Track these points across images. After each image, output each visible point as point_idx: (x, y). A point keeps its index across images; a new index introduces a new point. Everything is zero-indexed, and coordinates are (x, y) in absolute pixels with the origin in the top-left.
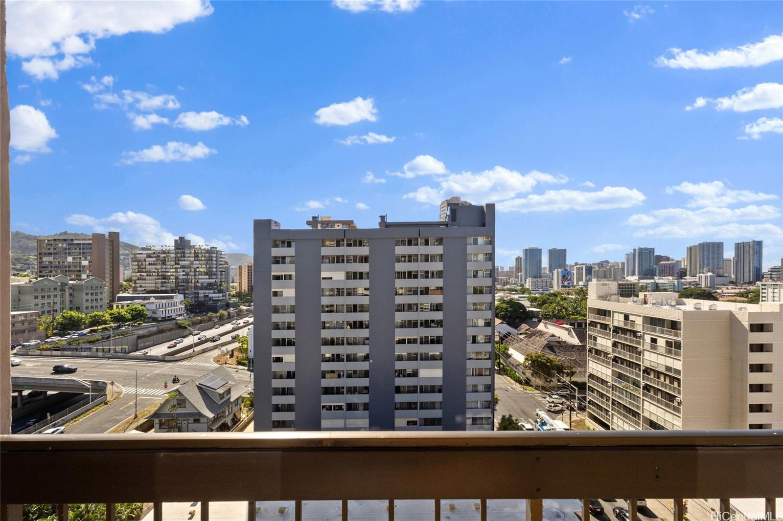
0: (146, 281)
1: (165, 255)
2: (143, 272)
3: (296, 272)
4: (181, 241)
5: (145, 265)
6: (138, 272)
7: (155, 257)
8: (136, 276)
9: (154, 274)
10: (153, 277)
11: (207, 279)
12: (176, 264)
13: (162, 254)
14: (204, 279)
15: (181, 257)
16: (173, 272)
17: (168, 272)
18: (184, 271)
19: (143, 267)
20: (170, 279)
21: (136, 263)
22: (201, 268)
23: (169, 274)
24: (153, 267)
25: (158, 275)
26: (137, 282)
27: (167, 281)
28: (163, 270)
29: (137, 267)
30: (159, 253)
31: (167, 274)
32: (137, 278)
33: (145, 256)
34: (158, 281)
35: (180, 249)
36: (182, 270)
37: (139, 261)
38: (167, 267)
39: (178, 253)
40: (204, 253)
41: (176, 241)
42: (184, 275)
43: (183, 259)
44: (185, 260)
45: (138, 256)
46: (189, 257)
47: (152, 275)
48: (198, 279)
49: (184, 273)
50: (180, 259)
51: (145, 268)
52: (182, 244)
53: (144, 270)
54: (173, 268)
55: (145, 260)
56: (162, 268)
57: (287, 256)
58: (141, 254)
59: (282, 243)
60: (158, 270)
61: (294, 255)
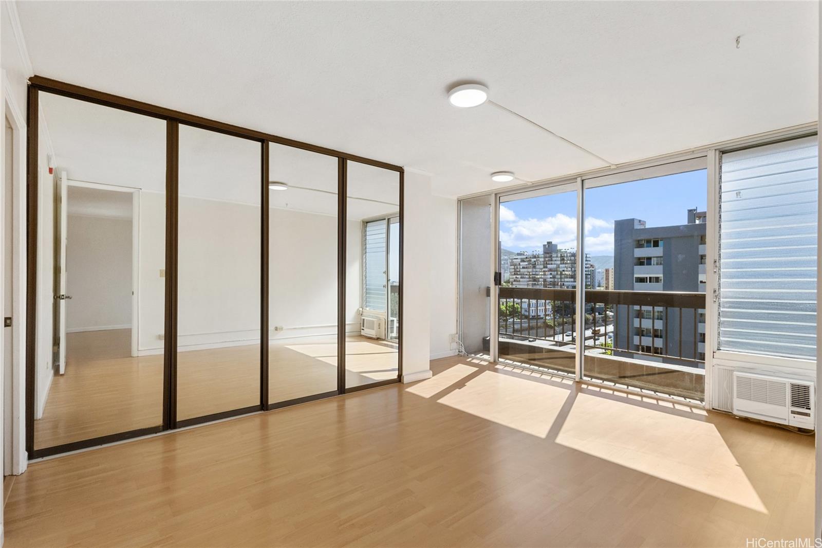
0: (521, 283)
1: (535, 260)
2: (518, 275)
3: (663, 274)
4: (549, 246)
5: (520, 268)
6: (515, 274)
7: (527, 261)
8: (513, 278)
9: (526, 276)
10: (526, 280)
11: (572, 282)
12: (544, 267)
13: (533, 258)
14: (569, 282)
15: (549, 260)
16: (542, 275)
17: (538, 275)
18: (551, 274)
19: (518, 270)
20: (539, 281)
21: (513, 267)
22: (567, 271)
23: (539, 277)
24: (525, 270)
25: (529, 278)
26: (514, 283)
27: (537, 283)
28: (533, 273)
29: (513, 270)
30: (531, 258)
31: (537, 277)
32: (513, 280)
33: (520, 260)
34: (530, 283)
35: (548, 253)
36: (549, 273)
37: (515, 265)
38: (537, 270)
39: (546, 257)
40: (570, 256)
41: (544, 246)
42: (551, 278)
43: (550, 262)
44: (552, 264)
45: (514, 260)
46: (555, 260)
47: (525, 278)
48: (564, 282)
49: (551, 276)
50: (548, 263)
51: (520, 271)
52: (550, 249)
53: (519, 273)
54: (541, 272)
55: (519, 264)
56: (533, 271)
57: (653, 257)
58: (517, 259)
59: (647, 243)
60: (530, 273)
61: (662, 255)
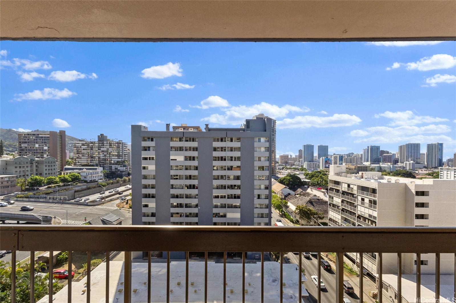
0: (82, 159)
1: (92, 145)
2: (80, 154)
4: (101, 137)
5: (81, 150)
6: (77, 154)
7: (87, 145)
8: (76, 156)
9: (86, 155)
10: (86, 157)
11: (116, 159)
12: (99, 150)
14: (115, 158)
15: (102, 145)
16: (97, 154)
17: (94, 154)
18: (103, 154)
20: (95, 158)
22: (113, 152)
23: (95, 155)
24: (86, 151)
25: (88, 156)
26: (76, 159)
27: (93, 159)
28: (91, 153)
29: (76, 151)
30: (89, 143)
31: (94, 155)
33: (81, 144)
34: (89, 159)
35: (101, 141)
36: (102, 153)
37: (77, 148)
38: (93, 151)
39: (100, 144)
40: (115, 144)
41: (99, 136)
42: (103, 156)
43: (103, 147)
44: (104, 148)
45: (77, 144)
46: (106, 146)
47: (85, 156)
48: (112, 158)
49: (103, 155)
50: (101, 147)
51: (81, 152)
52: (102, 139)
53: (80, 153)
54: (97, 152)
55: (81, 147)
56: (90, 152)
57: (151, 147)
58: (79, 143)
59: (148, 139)
60: (88, 153)
61: (154, 146)
